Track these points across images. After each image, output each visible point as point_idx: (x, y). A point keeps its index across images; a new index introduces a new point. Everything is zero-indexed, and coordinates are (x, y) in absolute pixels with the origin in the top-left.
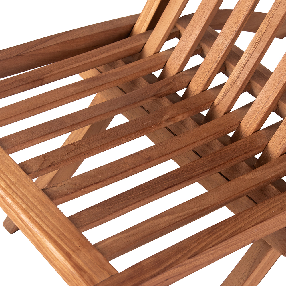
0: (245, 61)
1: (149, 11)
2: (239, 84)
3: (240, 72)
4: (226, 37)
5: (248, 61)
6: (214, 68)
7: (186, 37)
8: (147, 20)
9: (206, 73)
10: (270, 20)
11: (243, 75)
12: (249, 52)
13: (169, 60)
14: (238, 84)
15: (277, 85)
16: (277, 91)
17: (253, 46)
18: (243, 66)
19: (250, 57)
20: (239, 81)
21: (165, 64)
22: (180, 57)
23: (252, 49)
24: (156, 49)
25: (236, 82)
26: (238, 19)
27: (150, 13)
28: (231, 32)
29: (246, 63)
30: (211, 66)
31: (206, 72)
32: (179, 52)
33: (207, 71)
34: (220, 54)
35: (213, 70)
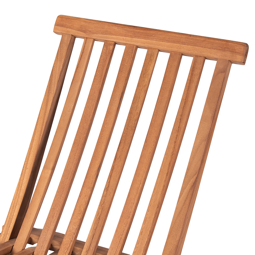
0: (92, 235)
1: (9, 226)
2: (92, 250)
3: (91, 242)
4: (75, 224)
5: (94, 234)
6: (71, 246)
7: (44, 232)
8: (8, 232)
9: (66, 251)
10: (103, 206)
11: (93, 244)
12: (93, 229)
13: (35, 251)
14: (91, 250)
15: (119, 242)
16: (120, 246)
17: (95, 224)
18: (92, 238)
19: (95, 231)
20: (92, 248)
21: (33, 254)
22: (43, 246)
23: (95, 226)
24: (23, 247)
25: (89, 249)
26: (80, 211)
27: (10, 227)
28: (78, 221)
29: (93, 236)
30: (69, 245)
31: (65, 250)
32: (42, 243)
33: (66, 249)
34: (73, 235)
35: (70, 247)
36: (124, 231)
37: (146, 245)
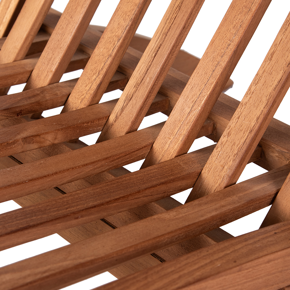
0: (156, 46)
1: (7, 7)
2: (148, 83)
3: (150, 64)
4: (124, 16)
5: (161, 45)
6: (106, 67)
7: (61, 27)
8: (4, 20)
9: (95, 77)
11: (153, 69)
12: (161, 32)
13: (35, 68)
14: (146, 83)
15: (211, 73)
16: (212, 84)
17: (168, 21)
18: (154, 55)
19: (165, 38)
20: (148, 79)
21: (30, 74)
22: (53, 59)
23: (166, 26)
24: (15, 55)
25: (143, 82)
27: (9, 9)
28: (132, 8)
29: (157, 48)
30: (103, 65)
31: (94, 74)
32: (52, 52)
33: (96, 73)
34: (116, 43)
35: (105, 70)
36: (229, 45)
37: (275, 88)
